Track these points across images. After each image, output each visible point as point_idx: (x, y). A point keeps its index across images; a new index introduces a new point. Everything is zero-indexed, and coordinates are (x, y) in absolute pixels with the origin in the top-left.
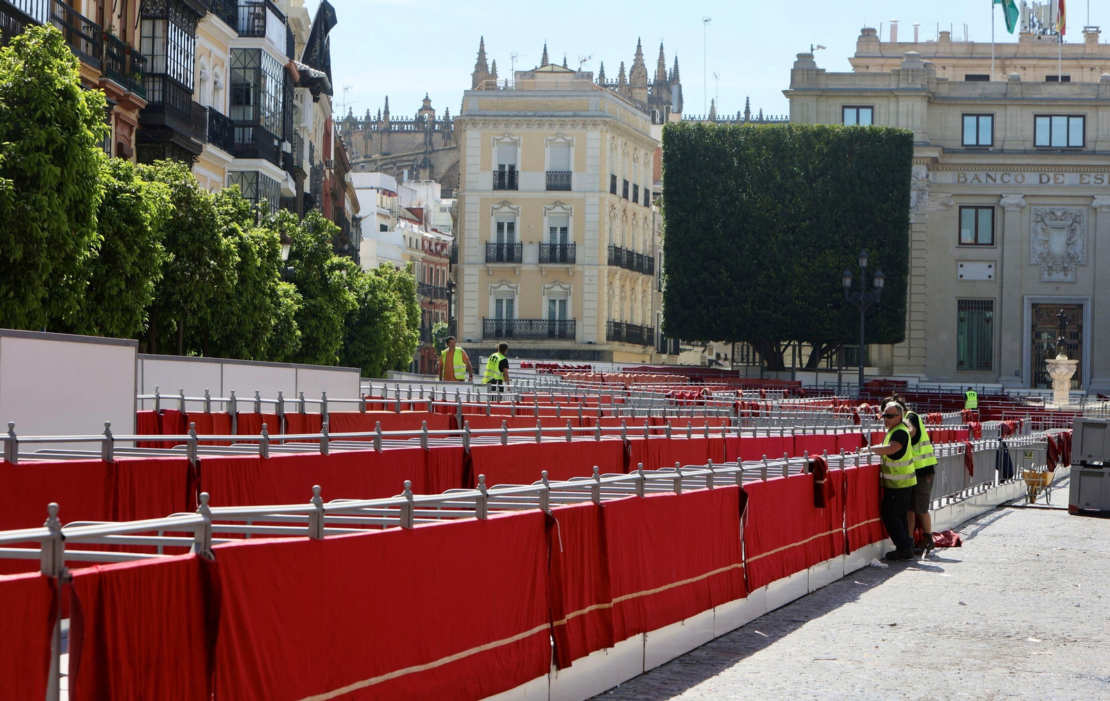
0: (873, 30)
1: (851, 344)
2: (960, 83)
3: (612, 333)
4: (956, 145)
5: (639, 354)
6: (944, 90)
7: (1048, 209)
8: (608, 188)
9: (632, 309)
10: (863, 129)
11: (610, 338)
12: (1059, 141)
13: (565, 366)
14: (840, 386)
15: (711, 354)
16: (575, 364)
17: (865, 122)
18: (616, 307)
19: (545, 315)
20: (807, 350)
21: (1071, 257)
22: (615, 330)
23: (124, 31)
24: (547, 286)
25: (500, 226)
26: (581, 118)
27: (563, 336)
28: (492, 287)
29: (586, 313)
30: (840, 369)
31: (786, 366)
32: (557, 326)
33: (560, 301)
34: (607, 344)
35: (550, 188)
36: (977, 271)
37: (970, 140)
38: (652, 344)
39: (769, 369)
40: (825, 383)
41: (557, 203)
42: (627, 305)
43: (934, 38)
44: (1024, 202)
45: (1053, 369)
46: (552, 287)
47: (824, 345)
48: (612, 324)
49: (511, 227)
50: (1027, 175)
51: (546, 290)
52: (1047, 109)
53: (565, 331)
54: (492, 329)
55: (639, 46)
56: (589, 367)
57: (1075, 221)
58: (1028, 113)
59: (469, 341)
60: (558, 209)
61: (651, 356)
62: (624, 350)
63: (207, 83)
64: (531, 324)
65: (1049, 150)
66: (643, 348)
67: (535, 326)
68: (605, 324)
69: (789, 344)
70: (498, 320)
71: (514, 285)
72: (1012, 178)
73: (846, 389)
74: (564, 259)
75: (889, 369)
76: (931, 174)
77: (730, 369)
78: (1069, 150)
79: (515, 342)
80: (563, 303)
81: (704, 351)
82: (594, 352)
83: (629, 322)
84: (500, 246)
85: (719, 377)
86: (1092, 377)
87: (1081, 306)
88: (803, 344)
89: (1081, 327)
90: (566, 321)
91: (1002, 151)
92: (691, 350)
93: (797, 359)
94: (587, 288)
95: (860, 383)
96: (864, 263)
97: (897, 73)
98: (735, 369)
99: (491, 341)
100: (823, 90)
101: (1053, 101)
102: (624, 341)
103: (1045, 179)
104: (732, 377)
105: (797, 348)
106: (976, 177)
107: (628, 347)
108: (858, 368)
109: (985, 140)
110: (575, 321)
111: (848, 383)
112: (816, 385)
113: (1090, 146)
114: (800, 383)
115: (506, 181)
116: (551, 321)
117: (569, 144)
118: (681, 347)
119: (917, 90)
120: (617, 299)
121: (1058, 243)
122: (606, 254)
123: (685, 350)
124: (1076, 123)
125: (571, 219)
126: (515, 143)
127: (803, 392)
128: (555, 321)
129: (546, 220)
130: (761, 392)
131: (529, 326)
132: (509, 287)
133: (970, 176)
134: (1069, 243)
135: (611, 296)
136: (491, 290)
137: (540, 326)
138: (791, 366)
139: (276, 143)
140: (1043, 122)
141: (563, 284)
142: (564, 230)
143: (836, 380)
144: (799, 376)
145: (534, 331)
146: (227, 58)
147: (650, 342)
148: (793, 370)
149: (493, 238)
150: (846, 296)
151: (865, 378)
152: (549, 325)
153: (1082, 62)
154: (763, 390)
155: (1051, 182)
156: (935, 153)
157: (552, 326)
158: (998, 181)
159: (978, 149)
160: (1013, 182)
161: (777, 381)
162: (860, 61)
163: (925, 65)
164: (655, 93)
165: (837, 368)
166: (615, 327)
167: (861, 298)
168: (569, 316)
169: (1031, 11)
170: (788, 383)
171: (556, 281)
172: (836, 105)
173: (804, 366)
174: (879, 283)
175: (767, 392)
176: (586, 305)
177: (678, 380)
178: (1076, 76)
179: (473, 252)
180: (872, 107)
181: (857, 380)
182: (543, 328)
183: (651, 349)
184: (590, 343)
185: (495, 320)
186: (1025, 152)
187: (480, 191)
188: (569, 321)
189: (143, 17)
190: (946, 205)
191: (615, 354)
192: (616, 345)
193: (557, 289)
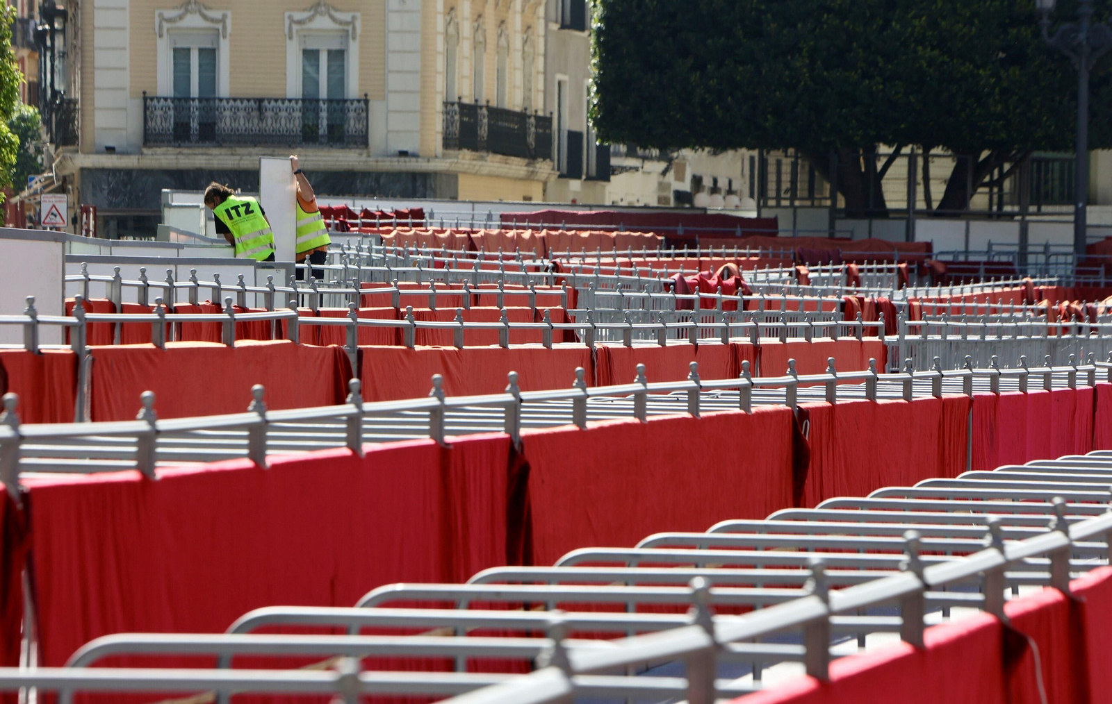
1: (1054, 149)
3: (456, 129)
5: (521, 179)
9: (500, 73)
11: (451, 142)
14: (1023, 253)
15: (680, 178)
16: (388, 206)
18: (465, 68)
19: (294, 88)
20: (942, 167)
22: (462, 123)
24: (298, 16)
27: (338, 136)
28: (163, 19)
29: (394, 82)
30: (1024, 212)
31: (890, 205)
32: (324, 114)
33: (330, 52)
34: (444, 156)
38: (547, 155)
39: (850, 213)
40: (990, 245)
42: (489, 61)
46: (311, 19)
47: (985, 154)
48: (456, 107)
51: (295, 27)
53: (342, 126)
54: (164, 121)
59: (110, 150)
61: (545, 184)
62: (485, 171)
64: (260, 109)
66: (527, 165)
67: (269, 114)
68: (439, 107)
69: (897, 154)
70: (181, 99)
71: (216, 14)
73: (1042, 259)
77: (753, 215)
79: (223, 151)
80: (338, 56)
81: (664, 173)
83: (493, 104)
85: (732, 235)
88: (934, 151)
90: (345, 101)
92: (637, 169)
93: (920, 189)
94: (394, 22)
95: (1076, 245)
98: (766, 214)
99: (163, 150)
102: (483, 149)
104: (762, 234)
105: (920, 161)
107: (493, 163)
108: (1071, 208)
110: (366, 102)
111: (1047, 246)
112: (967, 252)
114: (928, 246)
116: (309, 102)
118: (614, 161)
120: (465, 47)
123: (624, 169)
127: (941, 269)
128: (318, 101)
130: (848, 271)
131: (255, 114)
132: (205, 17)
135: (452, 40)
136: (161, 27)
137: (283, 114)
138: (904, 205)
141: (336, 10)
143: (1015, 239)
144: (925, 231)
145: (268, 125)
147: (541, 150)
148: (909, 215)
150: (1045, 32)
151: (1089, 232)
152: (304, 111)
154: (853, 266)
157: (311, 115)
161: (871, 243)
165: (1016, 209)
166: (462, 114)
167: (1082, 36)
168: (353, 89)
170: (900, 247)
171: (318, 4)
173: (935, 205)
175: (861, 270)
176: (394, 62)
177: (638, 243)
181: (1070, 239)
182: (290, 119)
183: (544, 168)
184: (403, 154)
185: (173, 100)
188: (352, 101)
191: (462, 181)
192: (464, 159)
193: (323, 22)
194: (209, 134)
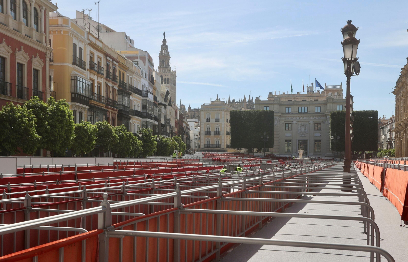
0: (271, 93)
1: (265, 148)
2: (287, 102)
4: (285, 113)
6: (282, 103)
7: (301, 124)
8: (226, 122)
10: (265, 110)
12: (303, 112)
13: (212, 153)
16: (214, 152)
17: (268, 109)
19: (215, 144)
20: (256, 149)
21: (305, 132)
23: (113, 97)
24: (215, 139)
25: (207, 128)
26: (221, 109)
27: (218, 147)
28: (206, 139)
35: (216, 121)
36: (288, 135)
37: (287, 112)
41: (217, 124)
43: (282, 94)
44: (297, 123)
45: (299, 152)
47: (260, 149)
48: (226, 145)
49: (209, 128)
50: (297, 118)
52: (300, 105)
54: (206, 146)
55: (245, 95)
56: (217, 153)
57: (306, 125)
58: (297, 107)
60: (217, 125)
63: (136, 106)
65: (301, 113)
67: (213, 146)
70: (207, 145)
71: (210, 139)
72: (294, 118)
74: (218, 134)
75: (272, 152)
76: (279, 118)
78: (305, 113)
80: (218, 141)
82: (224, 150)
84: (207, 132)
86: (309, 153)
87: (307, 141)
89: (307, 144)
91: (293, 114)
94: (222, 139)
96: (265, 134)
97: (273, 100)
98: (244, 153)
100: (260, 104)
101: (302, 104)
103: (300, 118)
106: (288, 118)
107: (230, 149)
108: (266, 152)
109: (290, 112)
113: (308, 112)
115: (208, 121)
116: (216, 145)
117: (219, 114)
119: (277, 103)
121: (303, 129)
122: (226, 133)
124: (306, 108)
125: (219, 127)
126: (210, 114)
129: (215, 127)
133: (287, 118)
134: (305, 130)
135: (227, 140)
139: (151, 116)
140: (300, 108)
142: (218, 129)
143: (261, 154)
146: (141, 101)
149: (206, 130)
150: (262, 140)
153: (308, 97)
155: (302, 119)
156: (280, 114)
158: (292, 119)
159: (288, 113)
160: (295, 119)
162: (269, 98)
163: (279, 99)
164: (248, 104)
165: (262, 152)
167: (265, 140)
168: (219, 144)
169: (309, 88)
172: (262, 106)
174: (268, 137)
176: (222, 142)
178: (307, 100)
179: (203, 133)
180: (269, 106)
181: (265, 155)
186: (297, 114)
187: (204, 122)
189: (118, 95)
190: (283, 123)
191: (228, 150)
192: (228, 149)
193: (217, 139)
194: (209, 147)
